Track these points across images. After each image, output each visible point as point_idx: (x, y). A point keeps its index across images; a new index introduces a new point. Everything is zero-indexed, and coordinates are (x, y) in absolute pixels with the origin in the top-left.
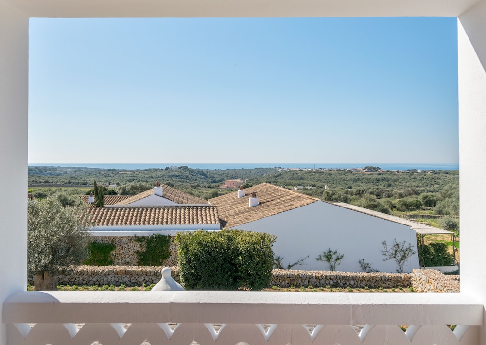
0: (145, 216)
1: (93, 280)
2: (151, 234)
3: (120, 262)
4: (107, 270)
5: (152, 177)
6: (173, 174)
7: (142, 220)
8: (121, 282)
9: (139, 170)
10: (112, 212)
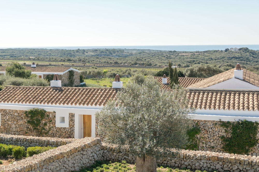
0: (229, 100)
1: (186, 163)
2: (237, 120)
3: (204, 145)
4: (199, 155)
5: (212, 59)
6: (233, 56)
7: (227, 105)
8: (213, 169)
9: (198, 52)
10: (194, 95)
